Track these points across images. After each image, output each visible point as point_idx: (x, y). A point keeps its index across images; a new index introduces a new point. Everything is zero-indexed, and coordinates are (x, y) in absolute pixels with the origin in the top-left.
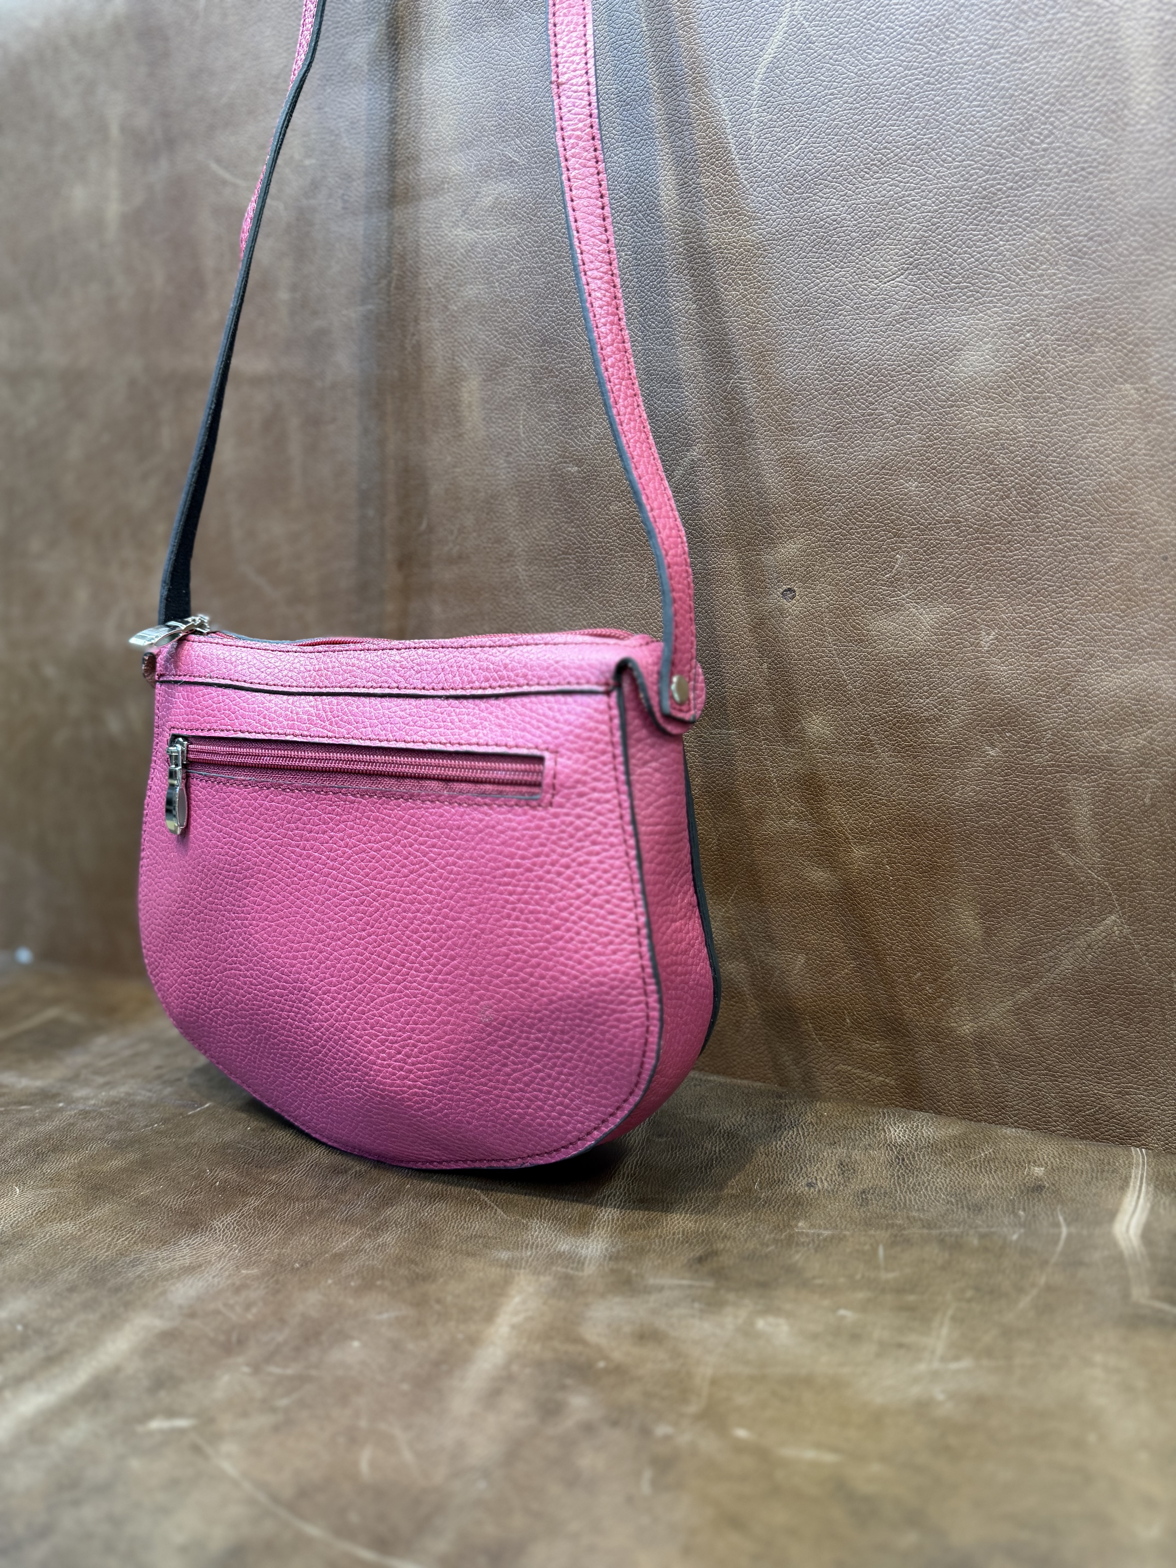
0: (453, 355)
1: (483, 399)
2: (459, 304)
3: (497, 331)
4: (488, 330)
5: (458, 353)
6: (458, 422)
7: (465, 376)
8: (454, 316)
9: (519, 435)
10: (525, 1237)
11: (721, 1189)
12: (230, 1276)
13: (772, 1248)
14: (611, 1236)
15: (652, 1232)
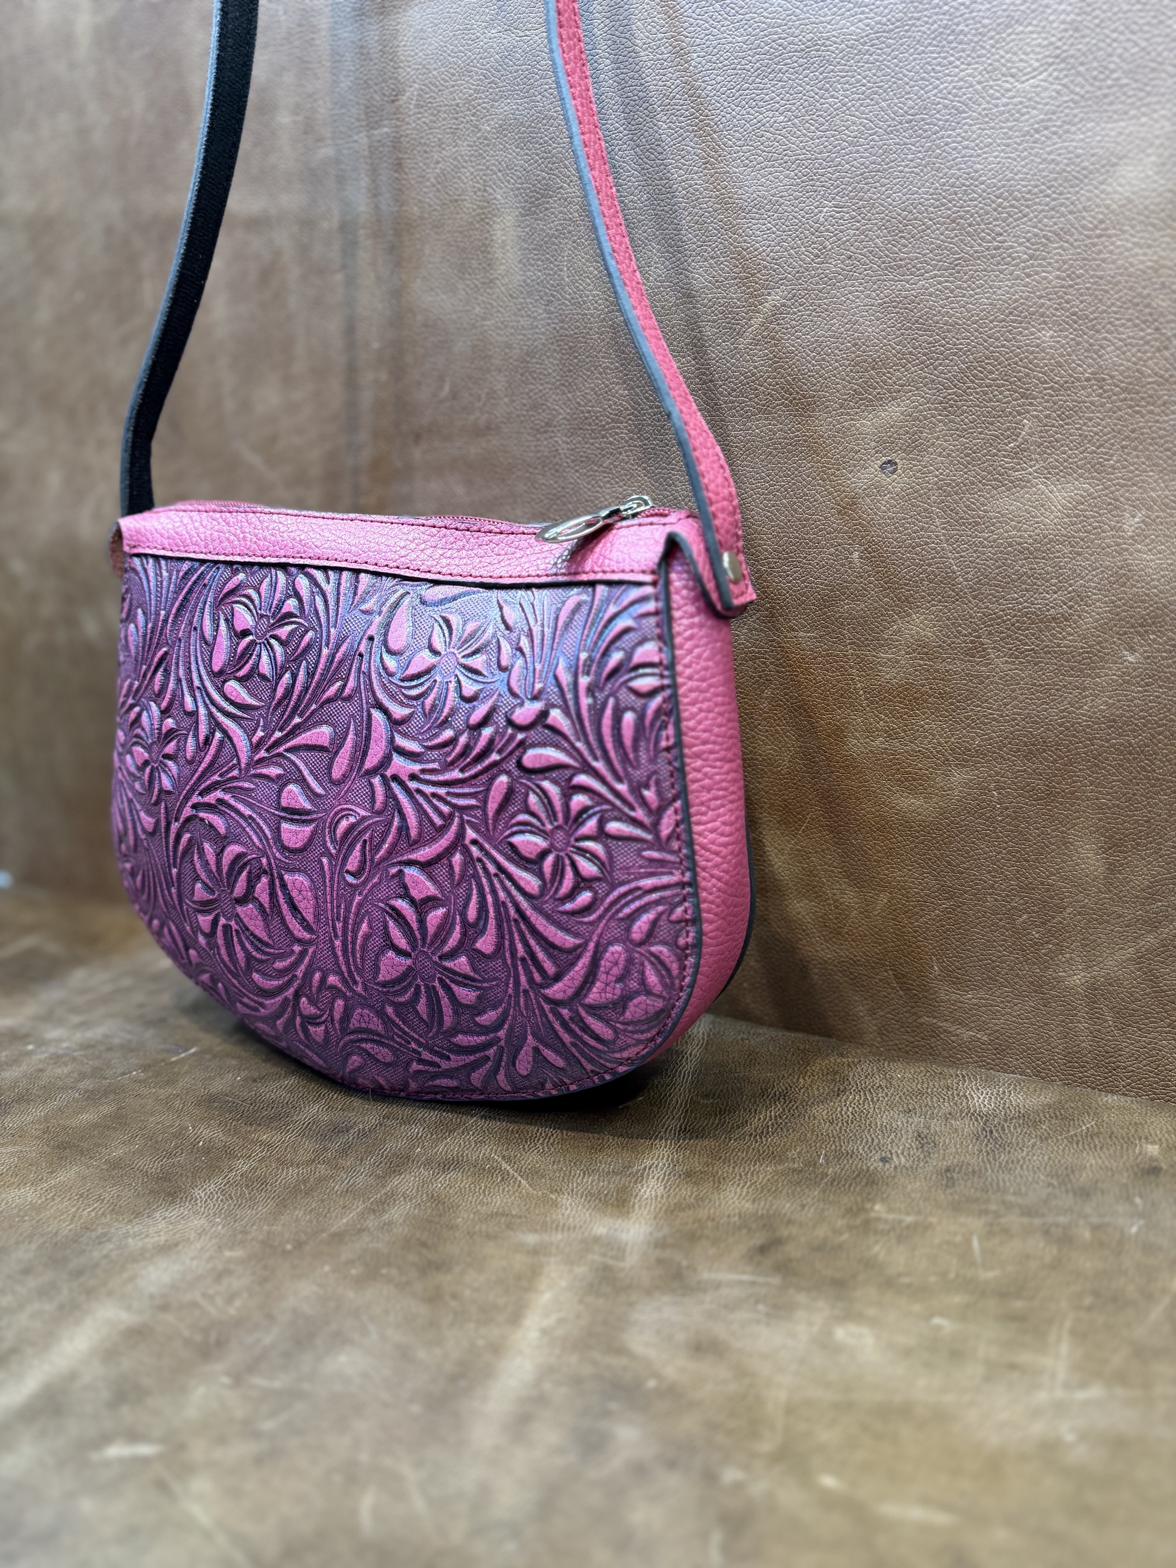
0: (484, 186)
1: (520, 237)
2: (492, 123)
3: (537, 155)
5: (490, 183)
6: (489, 265)
7: (498, 210)
8: (486, 139)
9: (562, 279)
10: (554, 1216)
11: (781, 1162)
12: (211, 1259)
13: (846, 1236)
14: (655, 1218)
15: (703, 1213)
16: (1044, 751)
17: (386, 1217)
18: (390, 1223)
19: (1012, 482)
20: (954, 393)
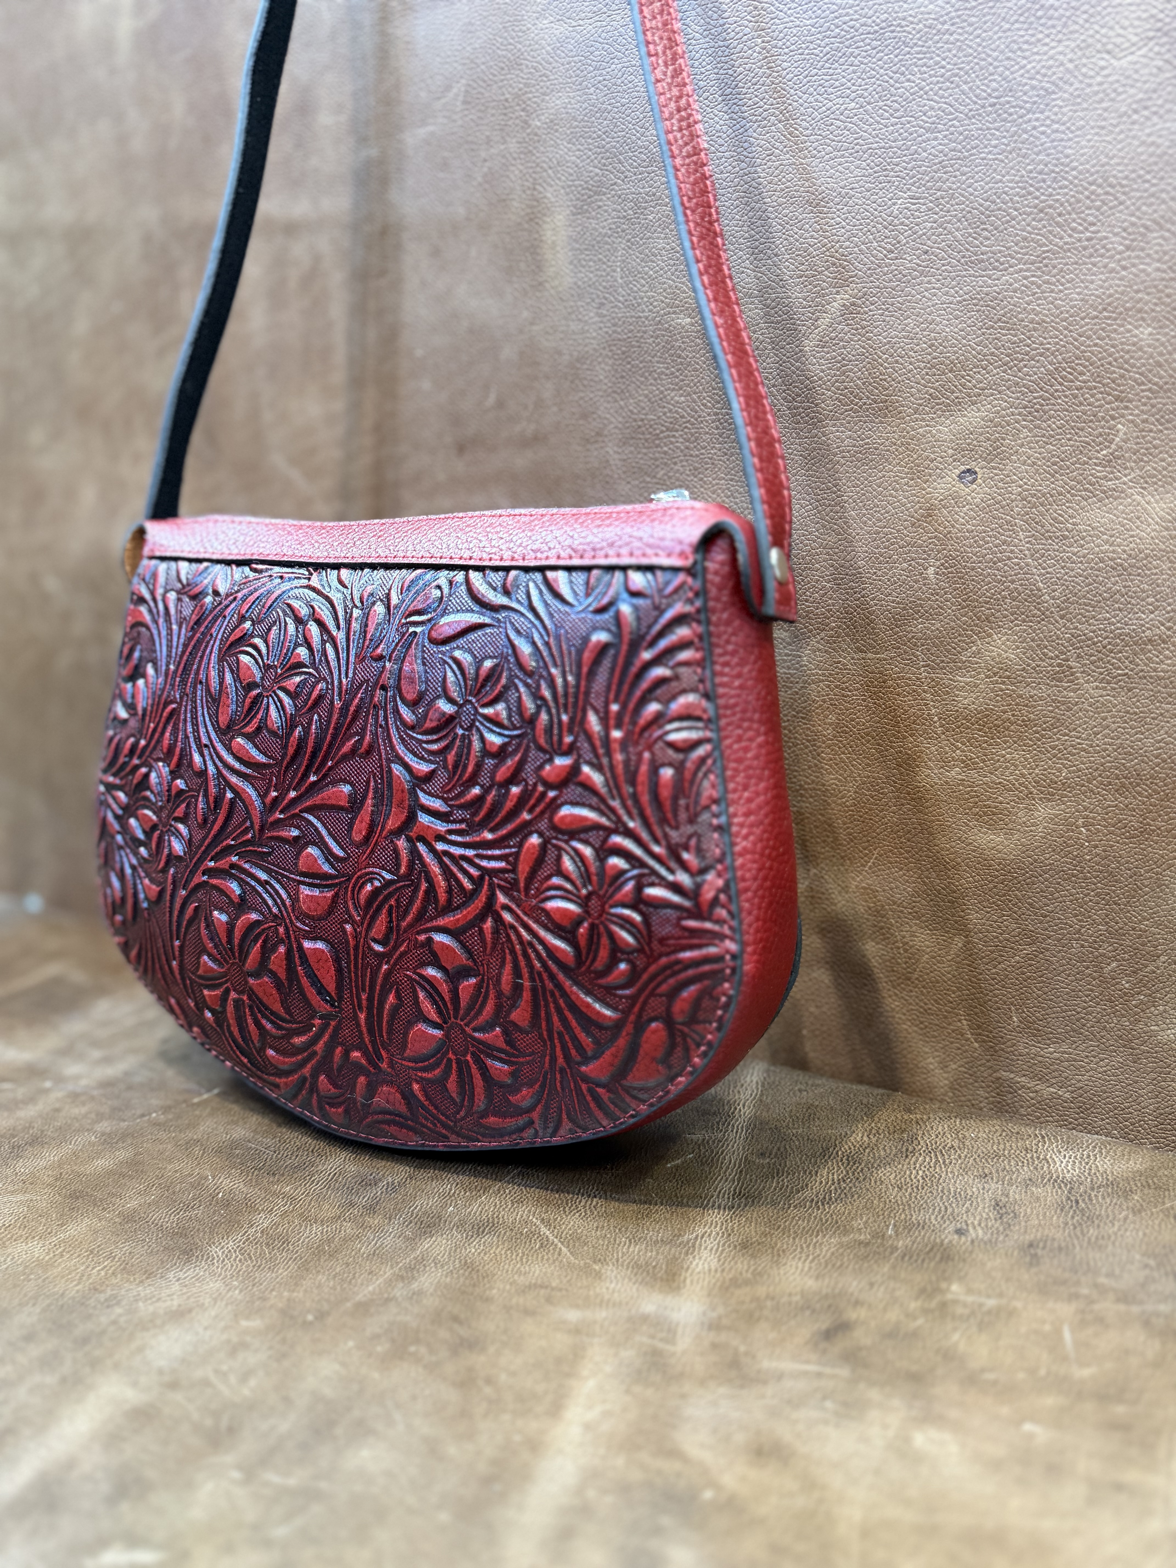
0: (534, 184)
1: (571, 237)
2: (543, 118)
3: (590, 150)
4: (579, 150)
5: (540, 181)
6: (538, 266)
7: (548, 209)
8: (536, 135)
9: (616, 281)
10: (598, 1290)
11: (846, 1232)
12: (226, 1328)
13: (920, 1321)
14: (709, 1295)
15: (761, 1291)
16: (1138, 785)
17: (415, 1286)
18: (420, 1293)
19: (1104, 492)
20: (1041, 397)
